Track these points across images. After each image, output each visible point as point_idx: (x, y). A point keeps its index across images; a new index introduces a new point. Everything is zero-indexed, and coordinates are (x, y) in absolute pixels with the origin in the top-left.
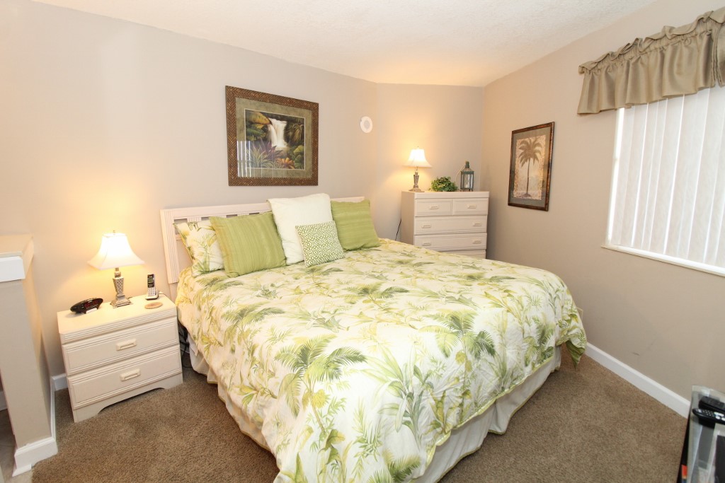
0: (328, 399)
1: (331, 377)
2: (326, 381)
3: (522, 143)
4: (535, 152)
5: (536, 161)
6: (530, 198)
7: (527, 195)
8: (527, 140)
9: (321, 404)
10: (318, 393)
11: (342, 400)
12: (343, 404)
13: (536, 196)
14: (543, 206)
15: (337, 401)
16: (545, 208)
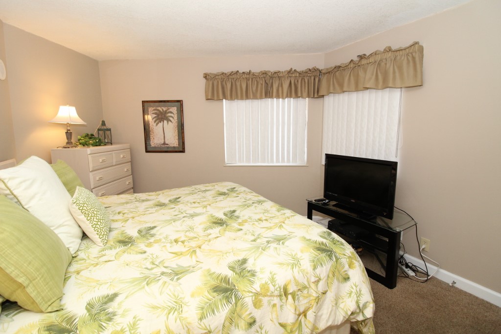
0: (267, 282)
1: (253, 275)
2: (255, 279)
3: (154, 110)
4: (168, 117)
5: (169, 122)
6: (168, 146)
7: (164, 144)
8: (159, 108)
9: (268, 290)
10: (261, 289)
11: (271, 273)
12: (273, 273)
13: (174, 144)
14: (181, 150)
15: (270, 277)
16: (183, 151)
